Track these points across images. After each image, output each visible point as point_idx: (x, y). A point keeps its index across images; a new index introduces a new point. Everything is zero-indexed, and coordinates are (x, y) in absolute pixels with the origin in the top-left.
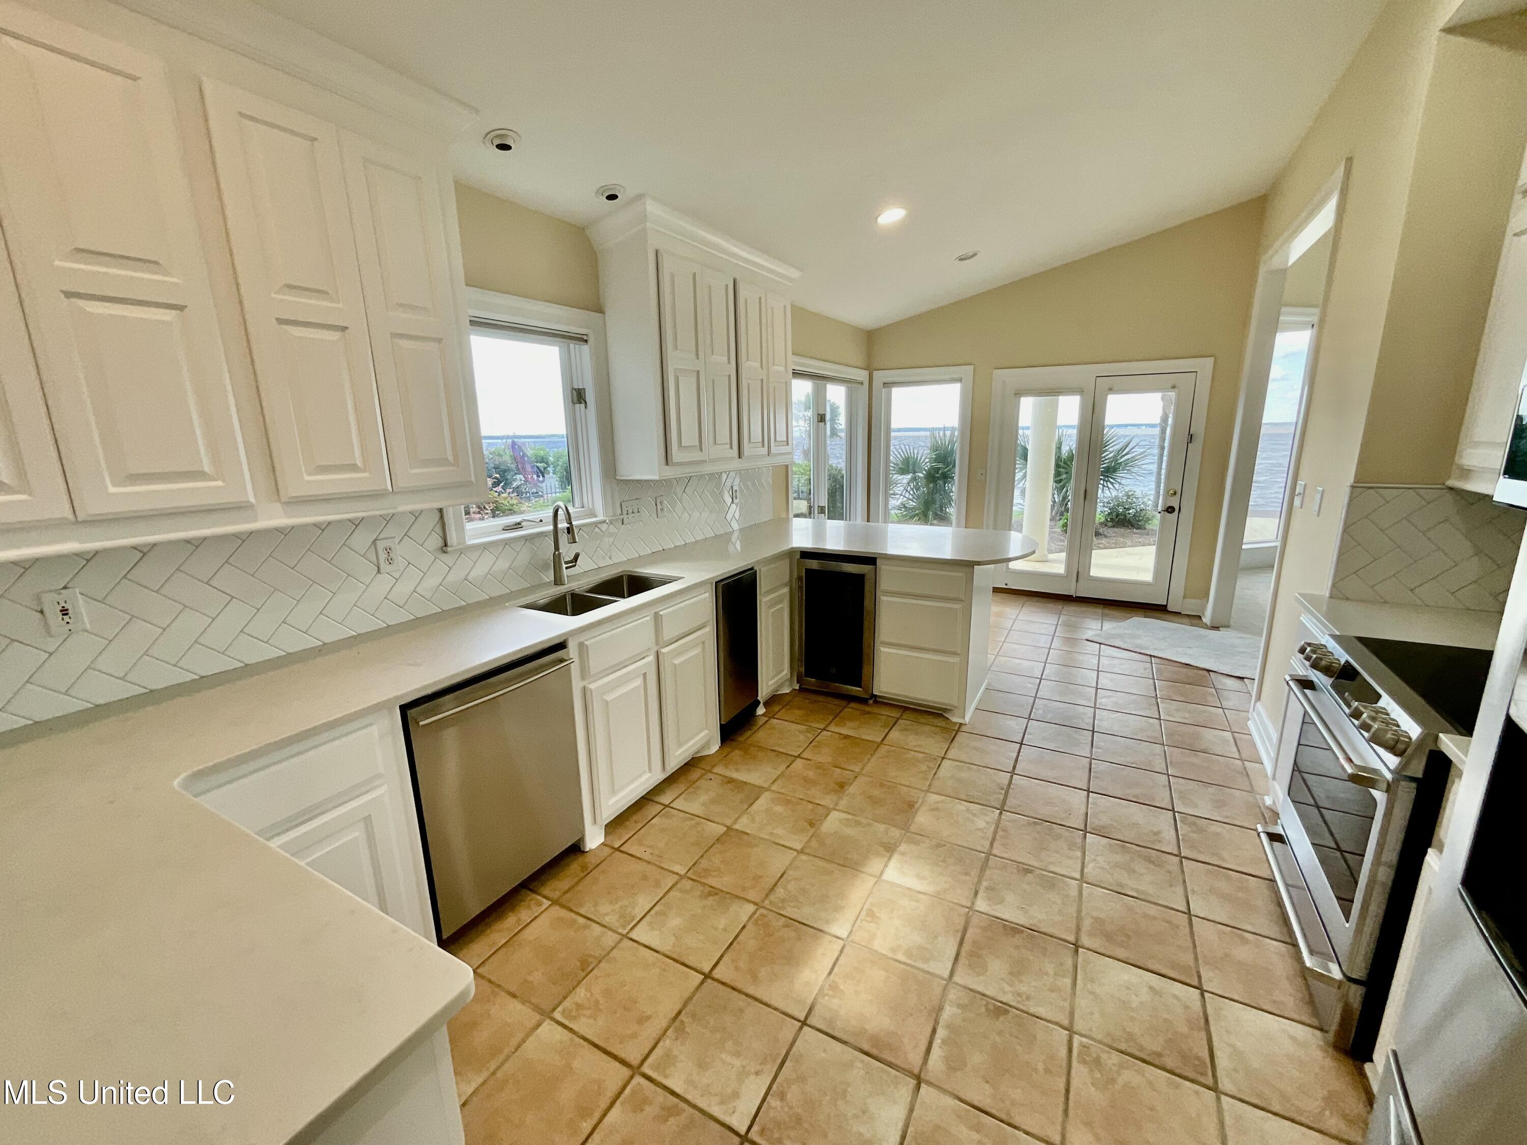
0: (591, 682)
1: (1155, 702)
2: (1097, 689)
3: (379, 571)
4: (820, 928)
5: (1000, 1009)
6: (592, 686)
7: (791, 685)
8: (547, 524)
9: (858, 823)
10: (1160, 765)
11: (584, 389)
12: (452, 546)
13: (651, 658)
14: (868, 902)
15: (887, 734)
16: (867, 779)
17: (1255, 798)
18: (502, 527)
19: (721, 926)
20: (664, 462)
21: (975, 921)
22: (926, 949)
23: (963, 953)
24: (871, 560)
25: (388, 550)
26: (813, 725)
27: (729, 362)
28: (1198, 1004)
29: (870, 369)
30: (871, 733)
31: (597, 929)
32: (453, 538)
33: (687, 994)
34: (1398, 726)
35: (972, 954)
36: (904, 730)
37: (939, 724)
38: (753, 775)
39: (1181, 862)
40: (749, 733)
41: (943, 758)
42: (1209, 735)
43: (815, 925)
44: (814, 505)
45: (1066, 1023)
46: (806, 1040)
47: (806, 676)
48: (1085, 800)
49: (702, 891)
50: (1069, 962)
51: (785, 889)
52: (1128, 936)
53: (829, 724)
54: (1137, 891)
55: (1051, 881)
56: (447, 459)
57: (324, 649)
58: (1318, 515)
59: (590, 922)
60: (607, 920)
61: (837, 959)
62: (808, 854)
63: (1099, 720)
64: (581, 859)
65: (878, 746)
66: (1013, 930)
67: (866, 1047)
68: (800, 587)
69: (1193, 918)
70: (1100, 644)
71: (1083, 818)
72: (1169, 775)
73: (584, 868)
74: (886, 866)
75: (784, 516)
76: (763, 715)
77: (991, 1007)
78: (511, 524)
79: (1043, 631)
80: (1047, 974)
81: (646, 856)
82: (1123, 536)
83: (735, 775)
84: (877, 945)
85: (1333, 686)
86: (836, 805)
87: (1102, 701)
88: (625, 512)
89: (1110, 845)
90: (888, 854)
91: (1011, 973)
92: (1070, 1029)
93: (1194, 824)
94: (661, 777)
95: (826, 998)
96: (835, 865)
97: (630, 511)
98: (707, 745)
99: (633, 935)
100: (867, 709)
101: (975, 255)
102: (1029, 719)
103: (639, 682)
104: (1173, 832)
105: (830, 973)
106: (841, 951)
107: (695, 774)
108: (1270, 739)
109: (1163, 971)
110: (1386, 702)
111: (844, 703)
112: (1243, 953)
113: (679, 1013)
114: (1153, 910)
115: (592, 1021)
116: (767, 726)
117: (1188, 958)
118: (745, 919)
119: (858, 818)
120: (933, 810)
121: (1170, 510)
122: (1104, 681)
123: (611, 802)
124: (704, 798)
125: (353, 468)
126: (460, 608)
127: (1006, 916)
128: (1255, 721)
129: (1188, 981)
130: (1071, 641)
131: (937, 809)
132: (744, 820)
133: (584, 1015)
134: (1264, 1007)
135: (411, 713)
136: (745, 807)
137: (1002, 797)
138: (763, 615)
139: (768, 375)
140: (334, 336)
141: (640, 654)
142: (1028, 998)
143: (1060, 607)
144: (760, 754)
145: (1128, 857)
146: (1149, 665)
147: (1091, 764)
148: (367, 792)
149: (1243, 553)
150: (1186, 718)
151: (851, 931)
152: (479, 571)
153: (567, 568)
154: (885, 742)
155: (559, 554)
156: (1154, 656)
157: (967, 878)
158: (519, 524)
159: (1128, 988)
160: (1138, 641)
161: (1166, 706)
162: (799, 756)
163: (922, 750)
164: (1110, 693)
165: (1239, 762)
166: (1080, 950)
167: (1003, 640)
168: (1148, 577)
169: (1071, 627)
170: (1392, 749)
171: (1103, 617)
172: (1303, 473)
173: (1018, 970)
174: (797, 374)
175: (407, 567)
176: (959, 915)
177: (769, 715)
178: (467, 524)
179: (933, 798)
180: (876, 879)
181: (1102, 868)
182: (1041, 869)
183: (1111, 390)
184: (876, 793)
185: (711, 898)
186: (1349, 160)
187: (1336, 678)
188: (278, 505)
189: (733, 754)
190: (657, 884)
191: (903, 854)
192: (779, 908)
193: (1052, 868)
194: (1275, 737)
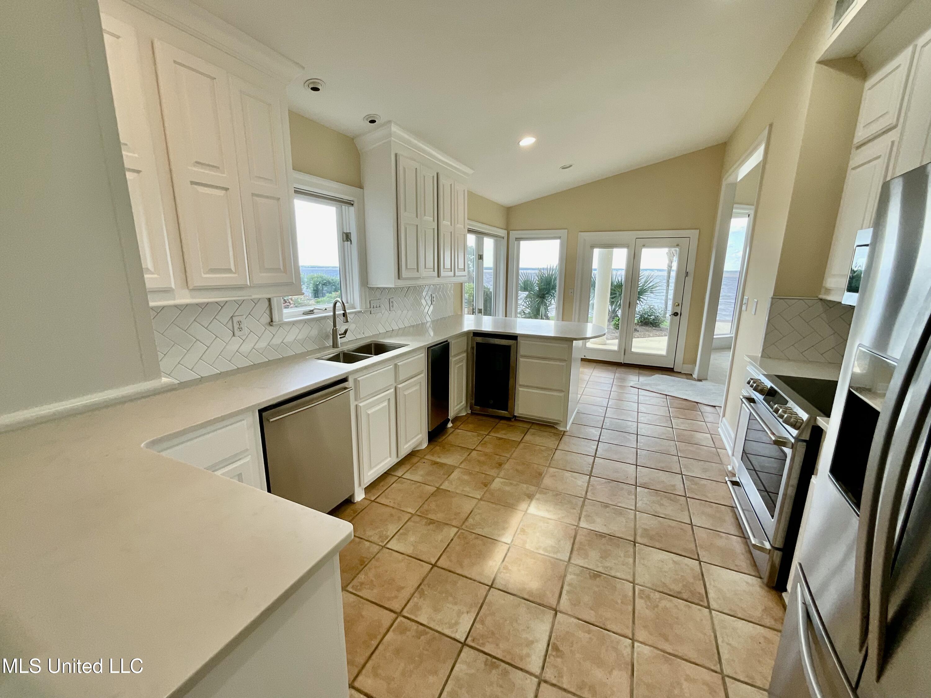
0: (360, 403)
1: (669, 419)
2: (638, 412)
3: (234, 335)
4: (495, 539)
5: (596, 575)
6: (361, 405)
7: (466, 411)
8: (329, 312)
9: (511, 484)
10: (673, 451)
11: (350, 233)
12: (275, 322)
13: (392, 390)
14: (521, 524)
15: (523, 437)
16: (514, 461)
17: (723, 467)
18: (302, 312)
19: (440, 539)
20: (397, 277)
21: (580, 532)
22: (555, 547)
23: (575, 549)
24: (514, 337)
25: (239, 323)
26: (481, 432)
27: (434, 220)
28: (698, 567)
29: (508, 230)
30: (515, 436)
31: (367, 544)
32: (276, 318)
33: (423, 576)
34: (797, 415)
35: (579, 549)
36: (533, 435)
37: (553, 431)
38: (449, 460)
39: (687, 500)
40: (444, 437)
41: (556, 449)
42: (699, 436)
43: (492, 538)
44: (475, 308)
45: (631, 580)
46: (493, 595)
47: (475, 405)
48: (635, 470)
49: (426, 522)
50: (632, 550)
51: (474, 519)
52: (661, 537)
53: (489, 432)
54: (665, 514)
55: (620, 511)
56: (280, 269)
57: (201, 380)
58: (755, 314)
59: (362, 540)
60: (372, 539)
61: (506, 554)
62: (484, 500)
63: (640, 428)
64: (352, 507)
65: (519, 443)
66: (601, 535)
67: (526, 597)
68: (473, 353)
69: (694, 527)
70: (638, 388)
71: (634, 479)
72: (678, 457)
73: (355, 511)
74: (529, 506)
75: (459, 313)
76: (452, 427)
77: (592, 574)
78: (307, 311)
79: (607, 382)
80: (620, 557)
81: (391, 504)
82: (648, 331)
83: (438, 460)
84: (528, 546)
85: (764, 399)
86: (498, 474)
87: (641, 419)
88: (372, 307)
89: (650, 492)
90: (530, 500)
91: (601, 557)
92: (633, 582)
93: (693, 481)
94: (396, 461)
95: (502, 574)
96: (501, 506)
97: (375, 306)
98: (420, 444)
99: (389, 546)
100: (511, 423)
101: (571, 166)
102: (602, 428)
103: (386, 403)
104: (682, 486)
105: (503, 561)
106: (508, 550)
107: (415, 460)
108: (730, 437)
109: (680, 553)
110: (791, 404)
111: (497, 421)
112: (721, 542)
113: (420, 585)
114: (673, 524)
115: (369, 591)
116: (455, 433)
117: (692, 546)
118: (452, 535)
119: (511, 481)
120: (553, 476)
121: (676, 314)
122: (642, 408)
123: (369, 474)
124: (421, 472)
125: (229, 271)
126: (279, 359)
127: (597, 529)
128: (722, 428)
129: (693, 557)
130: (622, 387)
131: (555, 476)
132: (446, 483)
133: (365, 588)
134: (731, 568)
135: (264, 414)
136: (446, 476)
137: (590, 469)
138: (452, 368)
139: (454, 230)
140: (222, 193)
141: (385, 388)
142: (611, 569)
143: (615, 369)
144: (451, 448)
145: (659, 498)
146: (665, 400)
147: (637, 451)
148: (240, 459)
149: (714, 341)
150: (687, 427)
151: (513, 540)
152: (290, 338)
153: (340, 338)
154: (523, 441)
155: (336, 329)
156: (668, 395)
157: (575, 511)
158: (312, 311)
159: (663, 562)
160: (659, 387)
161: (675, 421)
162: (474, 449)
163: (543, 445)
164: (645, 415)
165: (715, 449)
166: (637, 544)
167: (584, 386)
168: (664, 353)
169: (623, 380)
170: (794, 426)
171: (639, 374)
172: (746, 293)
173: (605, 556)
174: (470, 231)
175: (250, 333)
176: (572, 529)
177: (455, 428)
178: (284, 310)
179: (552, 470)
180: (524, 513)
181: (646, 504)
182: (614, 505)
183: (644, 246)
184: (520, 468)
185: (431, 525)
186: (771, 126)
187: (766, 396)
188: (187, 290)
189: (436, 448)
190: (399, 519)
191: (537, 499)
192: (472, 529)
193: (619, 505)
194: (733, 436)
